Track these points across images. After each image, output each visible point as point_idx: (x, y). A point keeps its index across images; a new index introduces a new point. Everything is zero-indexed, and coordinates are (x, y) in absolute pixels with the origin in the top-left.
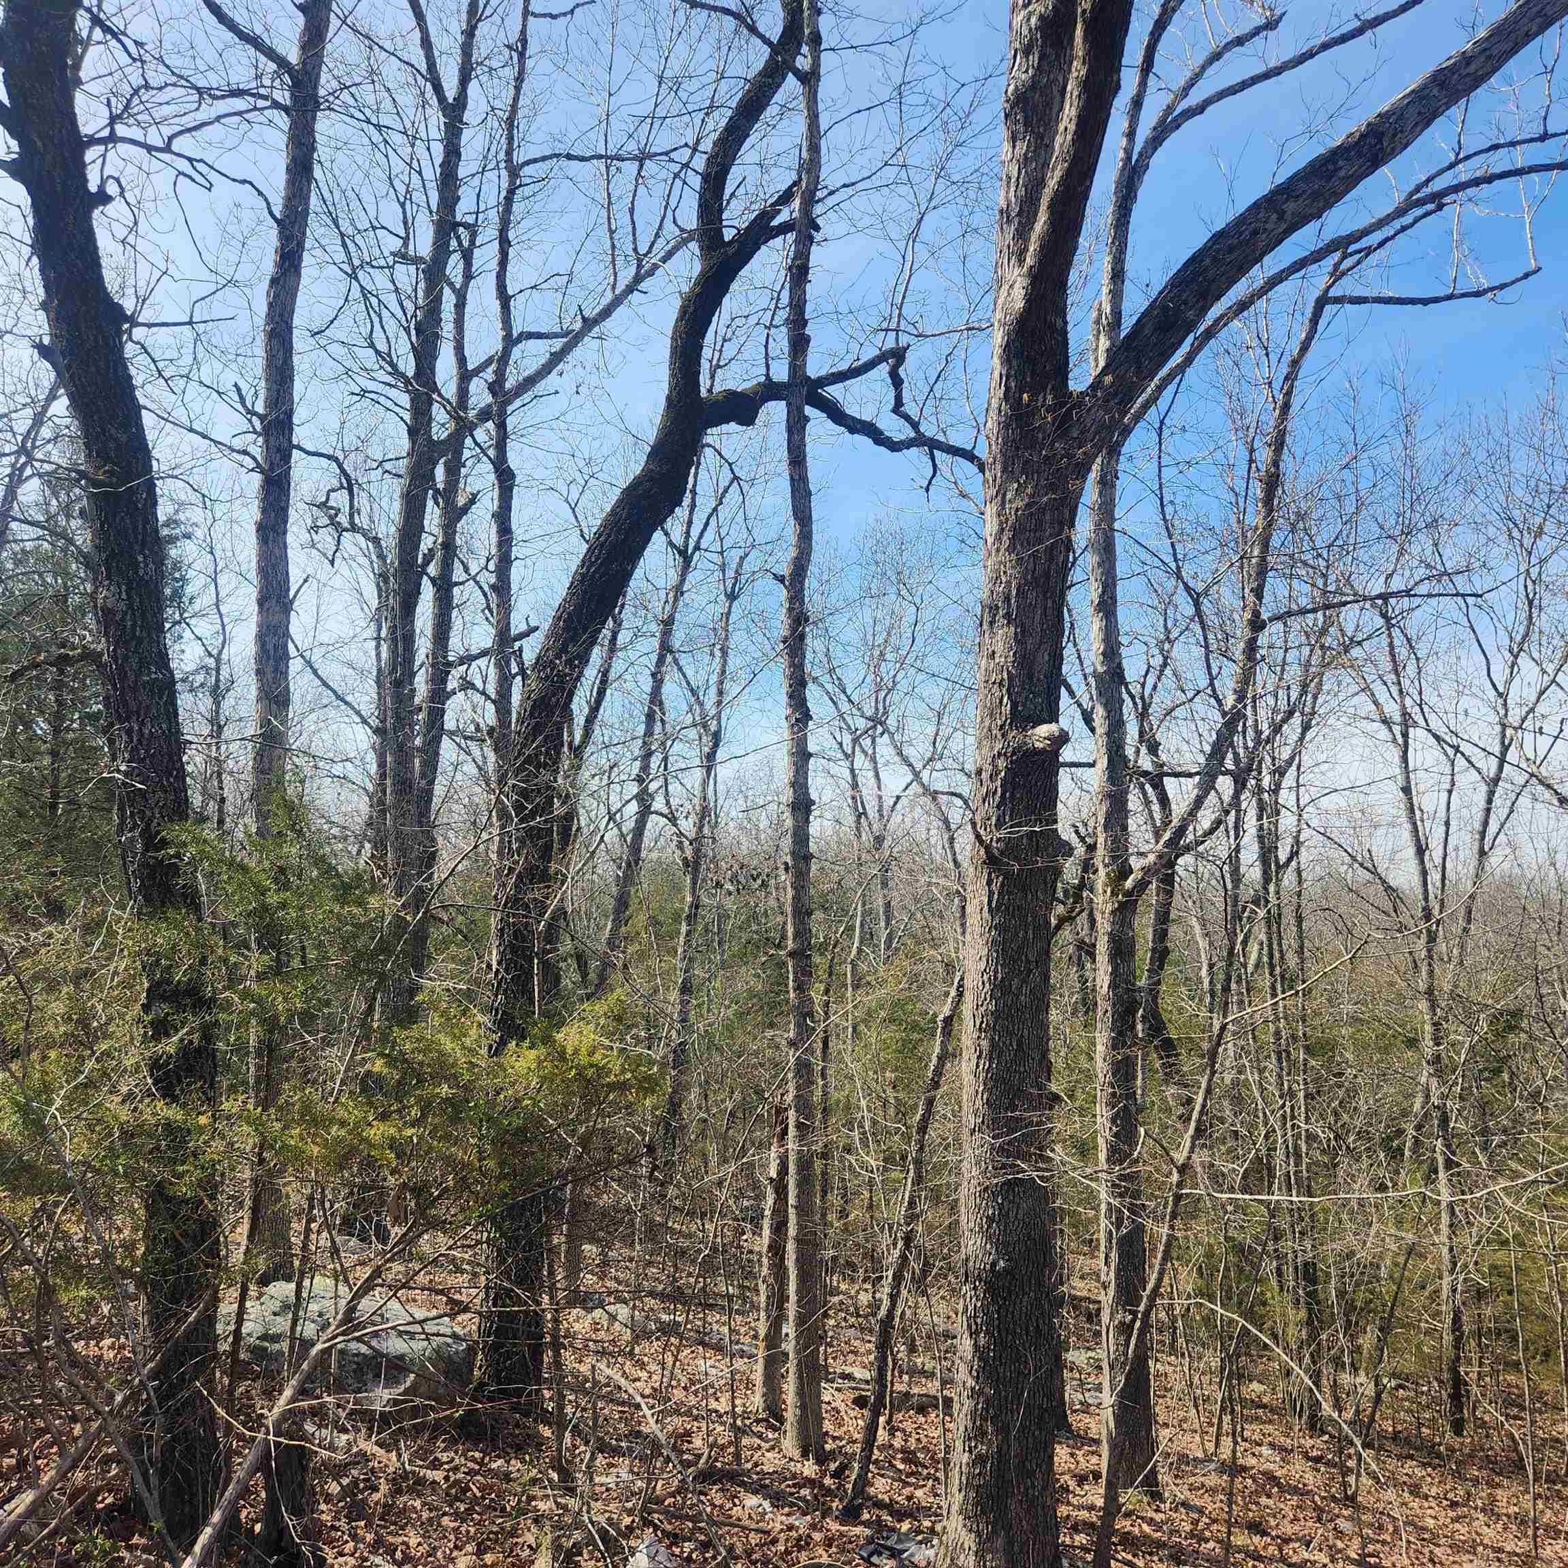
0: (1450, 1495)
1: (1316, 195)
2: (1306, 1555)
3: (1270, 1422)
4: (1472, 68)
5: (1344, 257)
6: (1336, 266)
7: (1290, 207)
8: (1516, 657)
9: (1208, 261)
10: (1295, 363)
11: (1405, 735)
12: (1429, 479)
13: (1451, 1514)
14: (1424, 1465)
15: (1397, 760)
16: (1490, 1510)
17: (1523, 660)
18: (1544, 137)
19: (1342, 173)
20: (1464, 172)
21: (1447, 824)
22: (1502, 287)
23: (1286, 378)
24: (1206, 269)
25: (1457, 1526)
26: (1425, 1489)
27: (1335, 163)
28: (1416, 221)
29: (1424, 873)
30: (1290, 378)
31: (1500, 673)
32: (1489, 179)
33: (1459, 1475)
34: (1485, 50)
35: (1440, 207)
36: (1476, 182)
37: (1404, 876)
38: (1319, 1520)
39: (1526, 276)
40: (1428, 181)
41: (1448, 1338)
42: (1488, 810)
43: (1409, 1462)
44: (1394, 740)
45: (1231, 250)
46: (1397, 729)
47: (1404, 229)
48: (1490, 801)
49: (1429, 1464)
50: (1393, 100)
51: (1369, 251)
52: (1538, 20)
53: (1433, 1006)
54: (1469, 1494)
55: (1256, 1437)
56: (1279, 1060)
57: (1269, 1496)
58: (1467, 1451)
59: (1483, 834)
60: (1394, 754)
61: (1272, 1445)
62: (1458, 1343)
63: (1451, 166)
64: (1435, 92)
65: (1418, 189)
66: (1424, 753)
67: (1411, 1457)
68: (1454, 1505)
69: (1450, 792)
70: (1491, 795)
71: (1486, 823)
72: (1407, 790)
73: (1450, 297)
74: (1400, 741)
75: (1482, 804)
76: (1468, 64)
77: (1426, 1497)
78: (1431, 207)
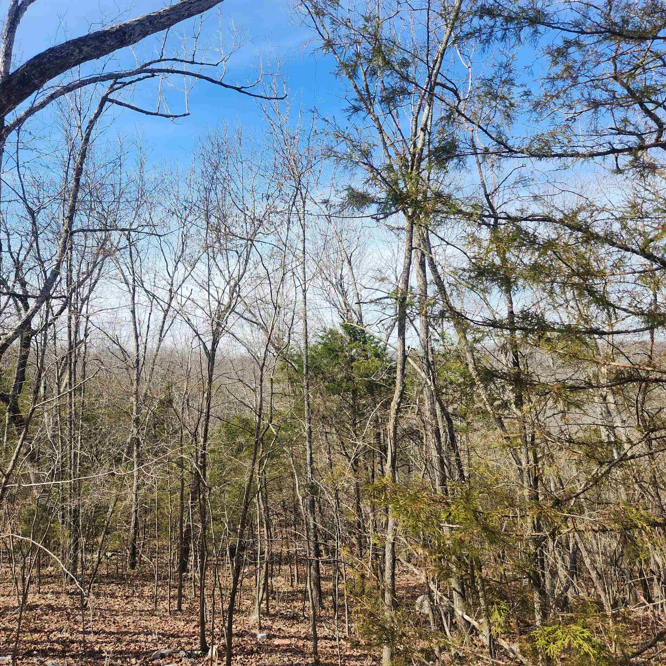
0: (127, 594)
1: (96, 48)
2: (60, 636)
3: (54, 582)
4: (162, 20)
5: (115, 83)
6: (112, 86)
7: (85, 49)
8: (177, 264)
9: (45, 60)
10: (92, 122)
11: (134, 290)
12: (148, 187)
13: (126, 601)
14: (118, 584)
15: (130, 299)
16: (141, 596)
17: (180, 265)
18: (193, 62)
19: (108, 43)
20: (163, 65)
21: (148, 327)
22: (176, 116)
23: (88, 128)
24: (45, 63)
25: (127, 606)
26: (117, 594)
27: (105, 37)
28: (144, 78)
29: (138, 346)
30: (90, 127)
31: (171, 269)
32: (173, 72)
33: (131, 585)
34: (167, 15)
35: (153, 76)
36: (168, 71)
37: (131, 347)
38: (68, 619)
39: (185, 115)
40: (150, 63)
41: (132, 531)
42: (164, 322)
43: (112, 585)
44: (130, 291)
45: (57, 58)
46: (131, 287)
47: (139, 79)
48: (165, 318)
49: (120, 584)
50: (131, 20)
51: (125, 84)
52: (188, 12)
53: (137, 399)
54: (134, 591)
55: (46, 591)
56: (71, 425)
57: (47, 615)
58: (135, 574)
59: (161, 331)
60: (129, 296)
61: (53, 593)
62: (135, 533)
63: (159, 61)
64: (148, 24)
65: (146, 65)
66: (141, 297)
67: (113, 582)
68: (127, 597)
69: (150, 314)
70: (165, 315)
71: (163, 327)
72: (133, 312)
73: (156, 114)
74: (132, 291)
75: (162, 320)
76: (161, 18)
77: (117, 597)
78: (150, 74)
